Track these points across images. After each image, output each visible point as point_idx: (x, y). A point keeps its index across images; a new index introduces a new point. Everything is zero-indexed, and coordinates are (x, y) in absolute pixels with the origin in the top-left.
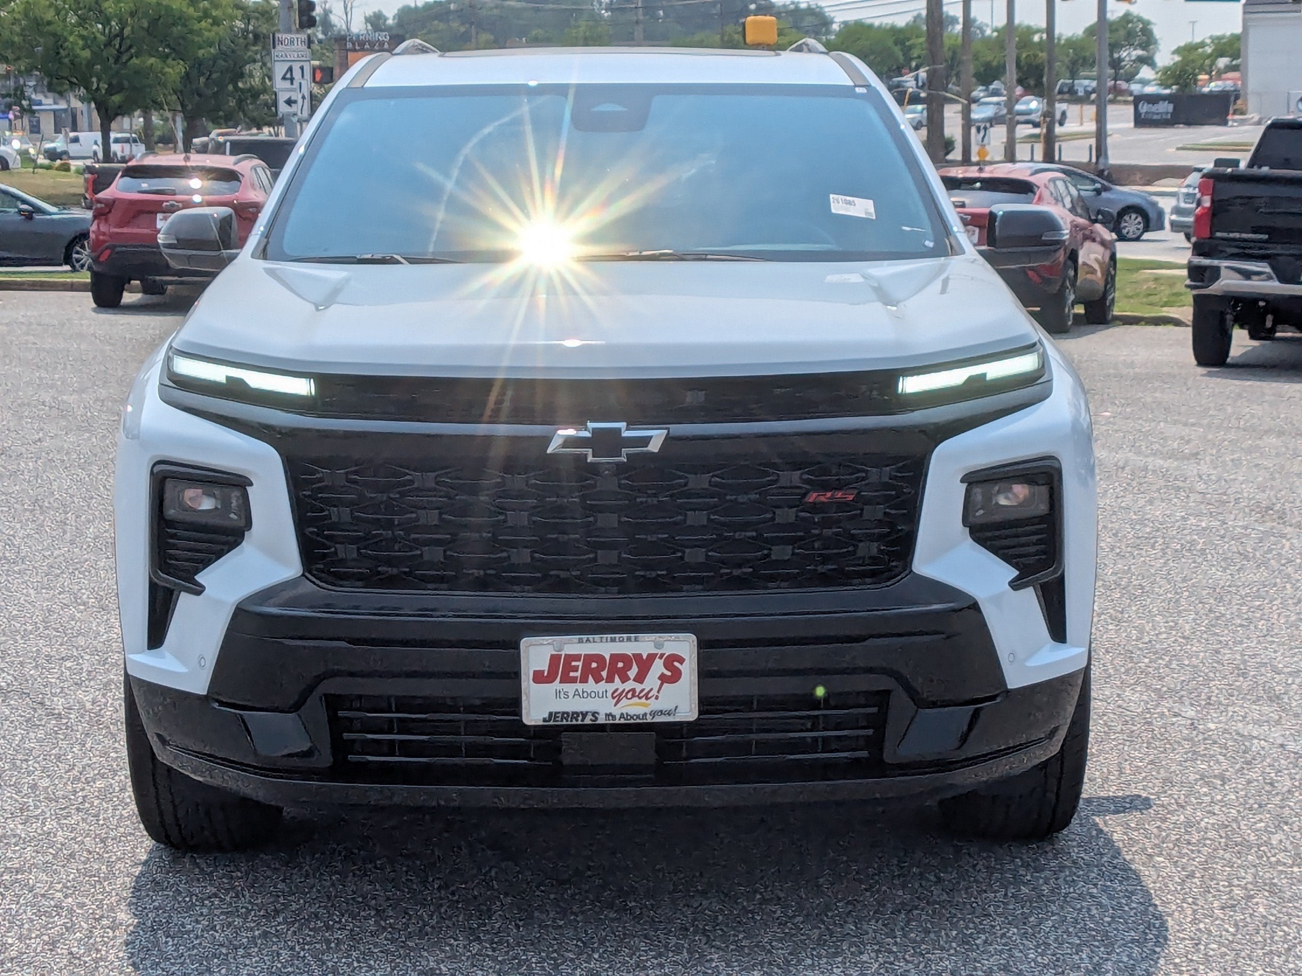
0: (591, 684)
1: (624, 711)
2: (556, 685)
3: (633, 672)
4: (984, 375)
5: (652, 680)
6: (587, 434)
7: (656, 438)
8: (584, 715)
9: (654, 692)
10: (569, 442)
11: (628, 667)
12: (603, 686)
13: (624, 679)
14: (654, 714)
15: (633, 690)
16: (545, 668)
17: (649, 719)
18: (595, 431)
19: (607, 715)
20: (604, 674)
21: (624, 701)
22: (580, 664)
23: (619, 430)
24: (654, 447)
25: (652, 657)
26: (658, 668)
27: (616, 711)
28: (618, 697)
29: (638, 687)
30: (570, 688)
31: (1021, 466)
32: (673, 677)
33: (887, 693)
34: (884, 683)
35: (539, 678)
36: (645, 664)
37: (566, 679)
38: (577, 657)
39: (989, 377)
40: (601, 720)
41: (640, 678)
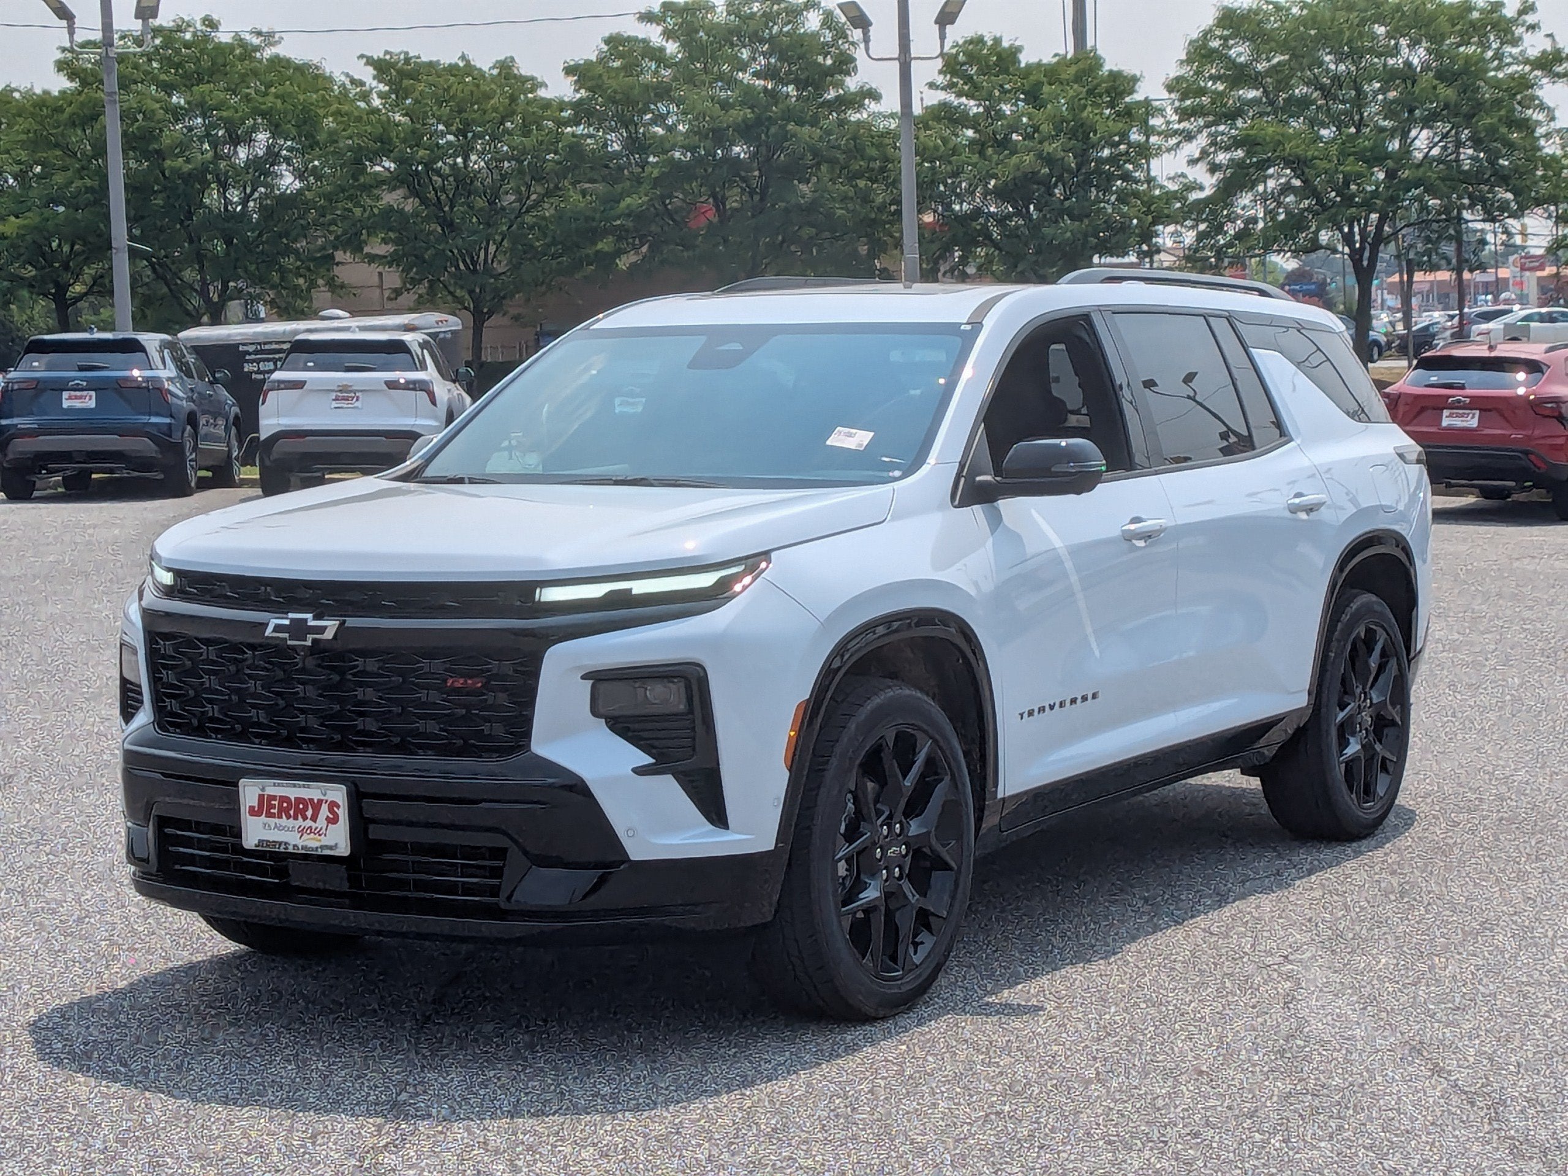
0: (284, 821)
1: (305, 843)
2: (263, 818)
3: (309, 813)
4: (630, 590)
5: (321, 822)
6: (287, 622)
7: (331, 626)
8: (280, 843)
9: (323, 830)
10: (278, 628)
11: (306, 809)
12: (291, 822)
13: (305, 818)
14: (322, 847)
15: (310, 827)
16: (256, 804)
17: (319, 852)
18: (292, 620)
19: (294, 846)
20: (292, 812)
21: (305, 836)
22: (276, 803)
23: (306, 620)
24: (329, 635)
25: (320, 802)
26: (324, 811)
27: (300, 843)
28: (302, 831)
29: (314, 825)
30: (272, 821)
31: (661, 669)
32: (333, 820)
33: (504, 851)
34: (501, 841)
35: (253, 812)
36: (317, 806)
37: (270, 815)
38: (274, 798)
39: (634, 592)
40: (290, 850)
41: (314, 818)
